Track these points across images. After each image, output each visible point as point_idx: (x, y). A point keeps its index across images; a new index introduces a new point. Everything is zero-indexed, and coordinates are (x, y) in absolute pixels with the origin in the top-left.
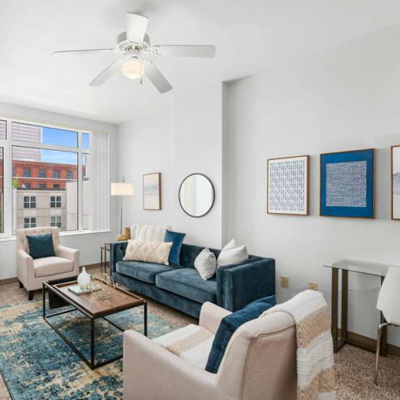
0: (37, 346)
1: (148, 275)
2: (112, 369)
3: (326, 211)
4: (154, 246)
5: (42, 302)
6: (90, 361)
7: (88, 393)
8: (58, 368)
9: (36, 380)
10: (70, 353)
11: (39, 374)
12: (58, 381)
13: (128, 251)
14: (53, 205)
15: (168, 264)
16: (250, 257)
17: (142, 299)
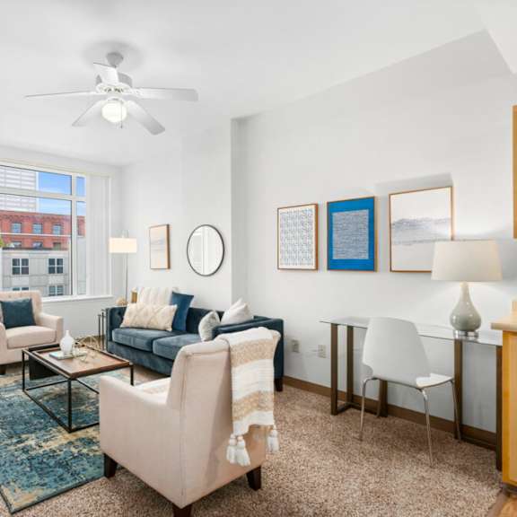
0: (12, 415)
1: (145, 341)
2: (91, 432)
3: (334, 265)
4: (156, 311)
5: (21, 376)
6: (67, 425)
7: (61, 451)
8: (32, 433)
9: (9, 442)
10: (47, 420)
11: (12, 437)
12: (32, 443)
13: (126, 317)
14: (51, 271)
15: (170, 329)
16: (255, 317)
17: (127, 361)
